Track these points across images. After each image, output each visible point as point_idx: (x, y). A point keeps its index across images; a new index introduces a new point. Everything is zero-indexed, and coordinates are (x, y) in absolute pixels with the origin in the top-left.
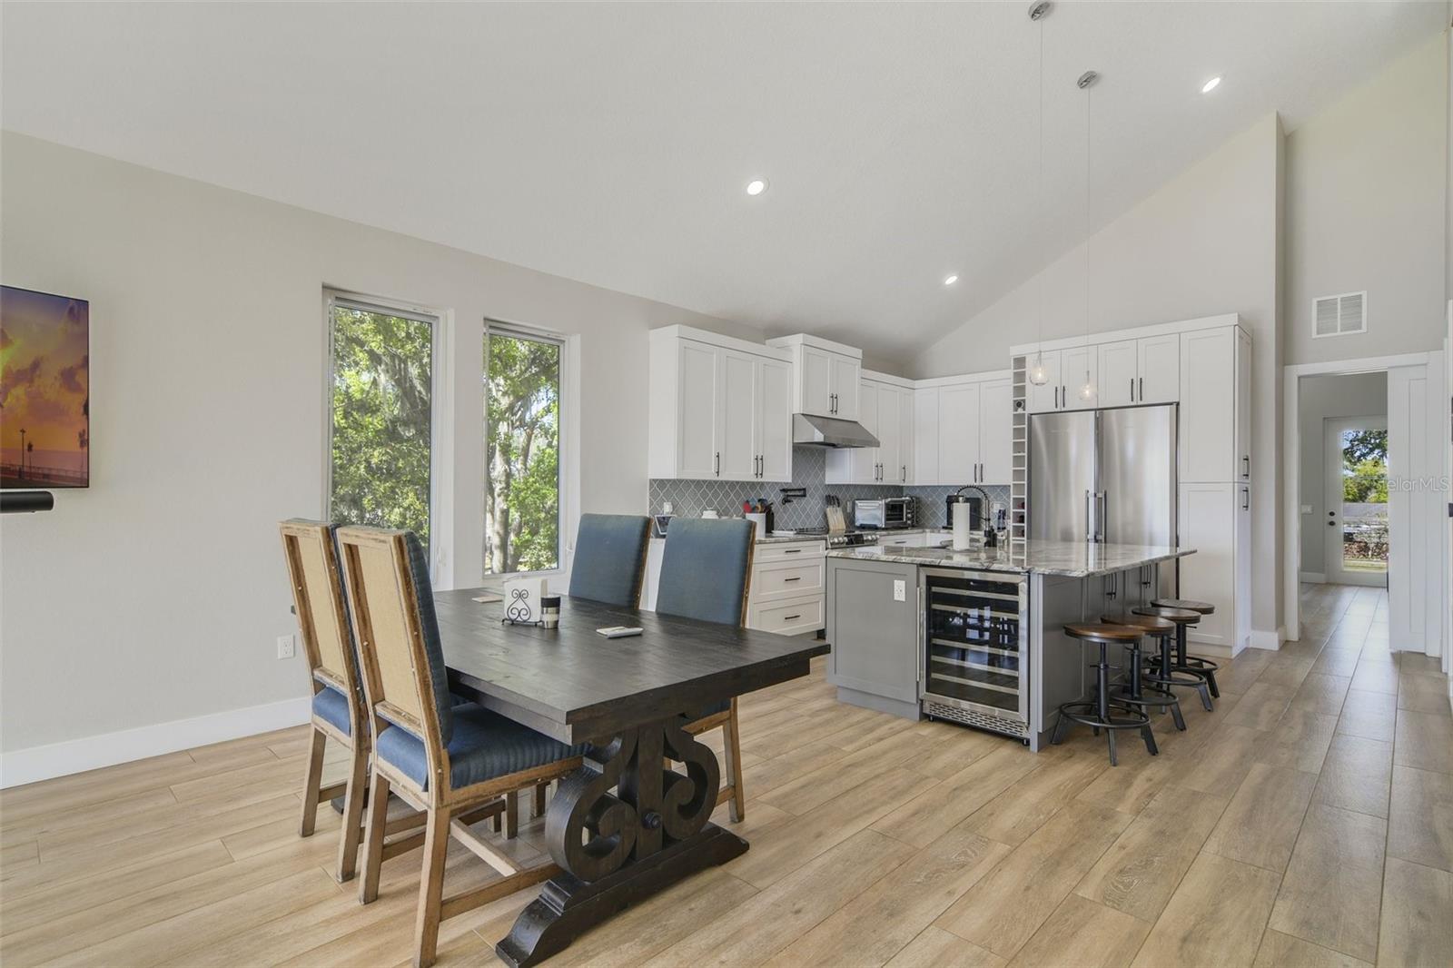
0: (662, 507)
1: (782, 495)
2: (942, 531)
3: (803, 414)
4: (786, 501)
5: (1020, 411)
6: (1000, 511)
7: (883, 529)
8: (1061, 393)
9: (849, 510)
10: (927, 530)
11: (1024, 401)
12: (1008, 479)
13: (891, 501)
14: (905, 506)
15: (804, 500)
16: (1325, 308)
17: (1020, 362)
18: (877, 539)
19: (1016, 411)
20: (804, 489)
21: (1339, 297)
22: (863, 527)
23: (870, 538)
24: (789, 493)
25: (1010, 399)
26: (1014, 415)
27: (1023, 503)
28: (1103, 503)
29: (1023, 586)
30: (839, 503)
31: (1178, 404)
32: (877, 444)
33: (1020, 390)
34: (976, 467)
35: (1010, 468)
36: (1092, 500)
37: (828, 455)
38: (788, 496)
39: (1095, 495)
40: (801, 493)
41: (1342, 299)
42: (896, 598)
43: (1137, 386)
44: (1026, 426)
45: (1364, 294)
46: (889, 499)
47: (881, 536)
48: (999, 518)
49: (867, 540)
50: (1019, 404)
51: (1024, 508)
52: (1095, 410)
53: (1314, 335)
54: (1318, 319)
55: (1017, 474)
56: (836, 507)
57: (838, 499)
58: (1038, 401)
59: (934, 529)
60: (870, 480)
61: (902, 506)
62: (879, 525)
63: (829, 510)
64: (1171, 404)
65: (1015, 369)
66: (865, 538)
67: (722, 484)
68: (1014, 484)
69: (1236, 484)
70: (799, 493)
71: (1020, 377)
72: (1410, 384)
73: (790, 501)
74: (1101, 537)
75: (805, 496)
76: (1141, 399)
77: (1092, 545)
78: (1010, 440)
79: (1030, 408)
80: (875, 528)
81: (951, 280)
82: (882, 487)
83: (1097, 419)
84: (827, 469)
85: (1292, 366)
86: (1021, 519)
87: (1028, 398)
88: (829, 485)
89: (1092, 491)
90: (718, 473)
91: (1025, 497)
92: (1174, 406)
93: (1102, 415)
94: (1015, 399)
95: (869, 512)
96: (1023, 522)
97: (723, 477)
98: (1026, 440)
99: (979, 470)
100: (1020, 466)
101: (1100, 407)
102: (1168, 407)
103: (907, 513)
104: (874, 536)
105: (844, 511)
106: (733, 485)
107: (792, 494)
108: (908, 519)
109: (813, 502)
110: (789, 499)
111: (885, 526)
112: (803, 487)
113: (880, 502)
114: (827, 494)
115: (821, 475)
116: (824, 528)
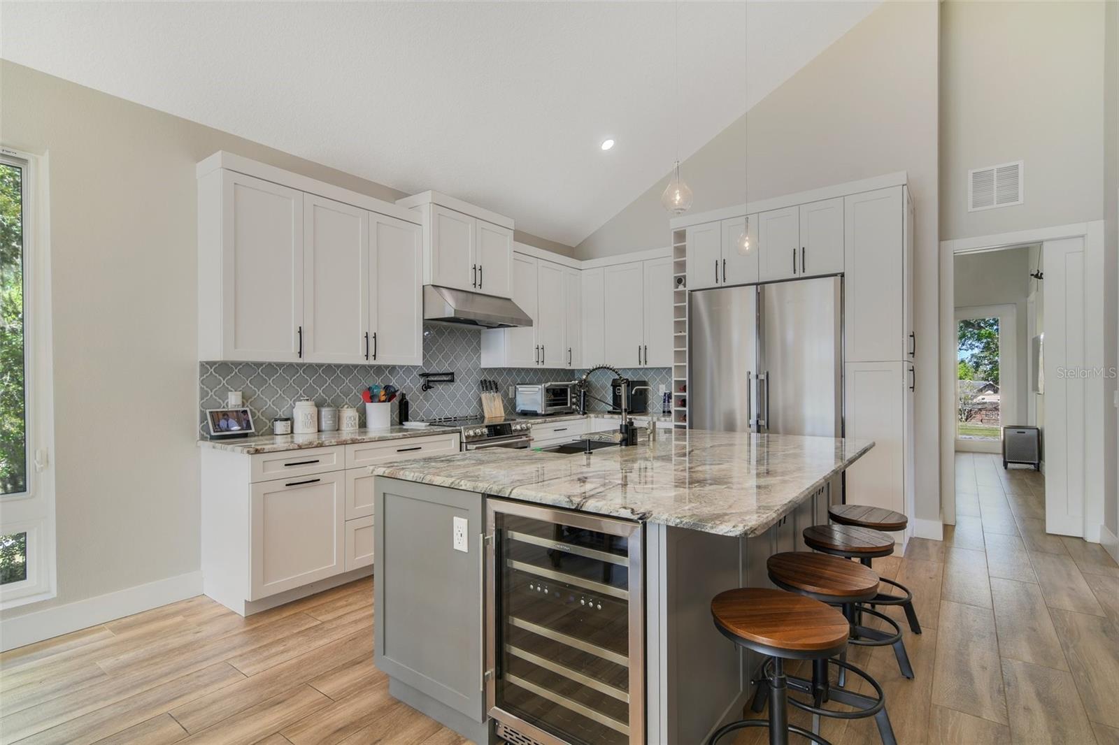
0: (225, 398)
1: (422, 381)
2: (607, 416)
3: (433, 285)
4: (426, 387)
5: (681, 288)
6: (665, 394)
7: (543, 415)
8: (721, 267)
9: (510, 396)
10: (592, 415)
11: (685, 277)
12: (670, 362)
13: (551, 385)
14: (569, 390)
15: (452, 387)
16: (981, 179)
17: (680, 236)
18: (528, 429)
19: (677, 288)
20: (452, 374)
21: (995, 167)
22: (525, 414)
23: (518, 427)
24: (431, 378)
25: (670, 274)
26: (675, 292)
27: (685, 386)
28: (764, 385)
29: (634, 545)
30: (497, 388)
31: (843, 275)
32: (529, 323)
33: (681, 266)
34: (640, 349)
35: (671, 348)
36: (754, 382)
37: (483, 336)
38: (428, 381)
39: (757, 376)
40: (449, 378)
41: (999, 170)
42: (455, 548)
43: (799, 256)
44: (686, 304)
45: (1021, 164)
46: (549, 384)
47: (532, 424)
48: (664, 402)
49: (516, 430)
50: (679, 281)
51: (685, 391)
52: (757, 284)
53: (970, 209)
54: (974, 192)
55: (678, 354)
56: (493, 393)
57: (496, 384)
58: (698, 276)
59: (600, 413)
60: (531, 363)
61: (567, 389)
62: (539, 411)
63: (485, 396)
64: (835, 275)
65: (675, 243)
66: (513, 428)
67: (312, 368)
68: (675, 366)
69: (905, 363)
70: (445, 378)
71: (681, 251)
72: (1066, 256)
73: (430, 388)
74: (763, 423)
75: (452, 381)
76: (804, 272)
77: (754, 435)
78: (671, 319)
79: (691, 285)
80: (534, 414)
81: (608, 145)
82: (543, 371)
83: (758, 294)
84: (482, 351)
85: (949, 241)
86: (683, 403)
87: (689, 273)
88: (485, 369)
89: (754, 373)
90: (300, 353)
91: (687, 379)
92: (839, 278)
93: (763, 289)
94: (676, 275)
95: (532, 397)
96: (684, 406)
97: (309, 358)
98: (687, 319)
99: (643, 351)
100: (682, 347)
101: (760, 281)
102: (833, 278)
103: (571, 398)
104: (524, 426)
105: (505, 395)
106: (330, 369)
107: (435, 379)
108: (573, 403)
109: (464, 388)
110: (431, 384)
111: (543, 413)
112: (451, 371)
113: (540, 387)
114: (482, 379)
115: (475, 358)
116: (479, 416)
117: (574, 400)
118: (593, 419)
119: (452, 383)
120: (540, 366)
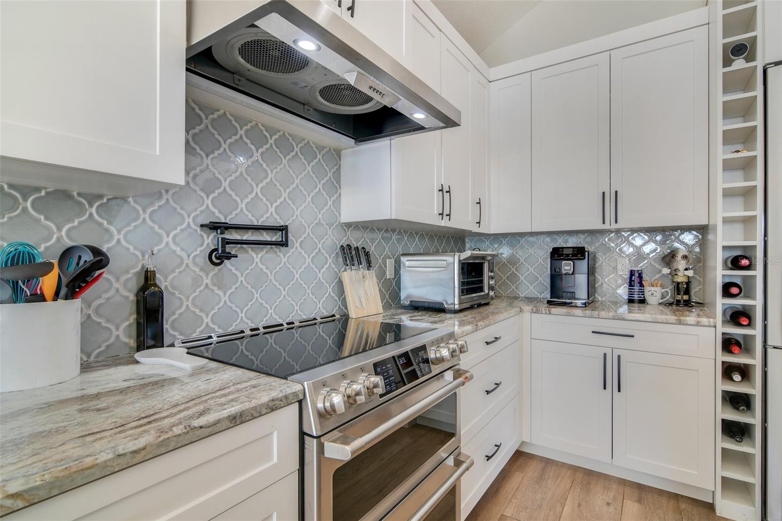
1: (210, 240)
4: (219, 255)
5: (739, 64)
7: (456, 311)
9: (390, 274)
14: (486, 265)
15: (282, 256)
20: (283, 229)
22: (417, 307)
24: (229, 236)
30: (368, 261)
38: (226, 242)
40: (277, 237)
44: (760, 93)
46: (463, 254)
56: (362, 271)
57: (367, 254)
61: (483, 264)
63: (349, 276)
70: (266, 237)
73: (229, 257)
75: (284, 244)
80: (437, 309)
84: (344, 191)
88: (349, 224)
99: (610, 202)
103: (490, 279)
105: (381, 275)
107: (245, 238)
108: (491, 288)
109: (309, 260)
110: (231, 249)
111: (457, 307)
112: (282, 224)
113: (450, 259)
114: (344, 242)
115: (330, 203)
116: (338, 316)
117: (492, 282)
118: (527, 315)
119: (283, 249)
120: (444, 223)
